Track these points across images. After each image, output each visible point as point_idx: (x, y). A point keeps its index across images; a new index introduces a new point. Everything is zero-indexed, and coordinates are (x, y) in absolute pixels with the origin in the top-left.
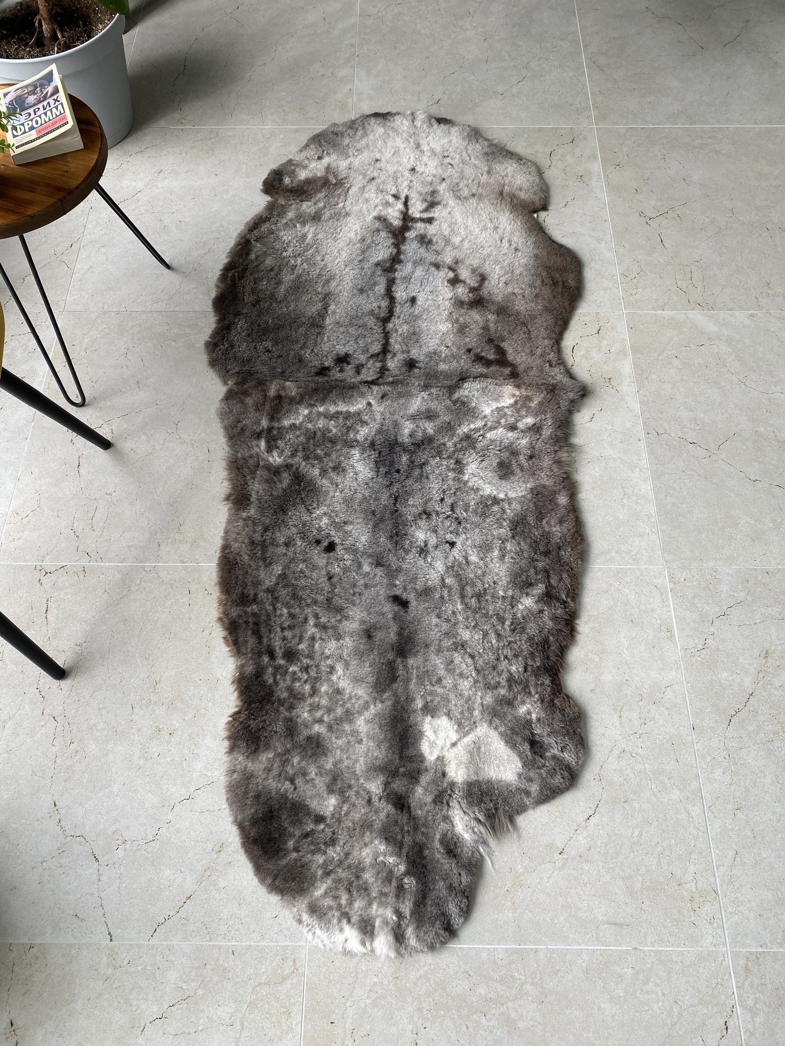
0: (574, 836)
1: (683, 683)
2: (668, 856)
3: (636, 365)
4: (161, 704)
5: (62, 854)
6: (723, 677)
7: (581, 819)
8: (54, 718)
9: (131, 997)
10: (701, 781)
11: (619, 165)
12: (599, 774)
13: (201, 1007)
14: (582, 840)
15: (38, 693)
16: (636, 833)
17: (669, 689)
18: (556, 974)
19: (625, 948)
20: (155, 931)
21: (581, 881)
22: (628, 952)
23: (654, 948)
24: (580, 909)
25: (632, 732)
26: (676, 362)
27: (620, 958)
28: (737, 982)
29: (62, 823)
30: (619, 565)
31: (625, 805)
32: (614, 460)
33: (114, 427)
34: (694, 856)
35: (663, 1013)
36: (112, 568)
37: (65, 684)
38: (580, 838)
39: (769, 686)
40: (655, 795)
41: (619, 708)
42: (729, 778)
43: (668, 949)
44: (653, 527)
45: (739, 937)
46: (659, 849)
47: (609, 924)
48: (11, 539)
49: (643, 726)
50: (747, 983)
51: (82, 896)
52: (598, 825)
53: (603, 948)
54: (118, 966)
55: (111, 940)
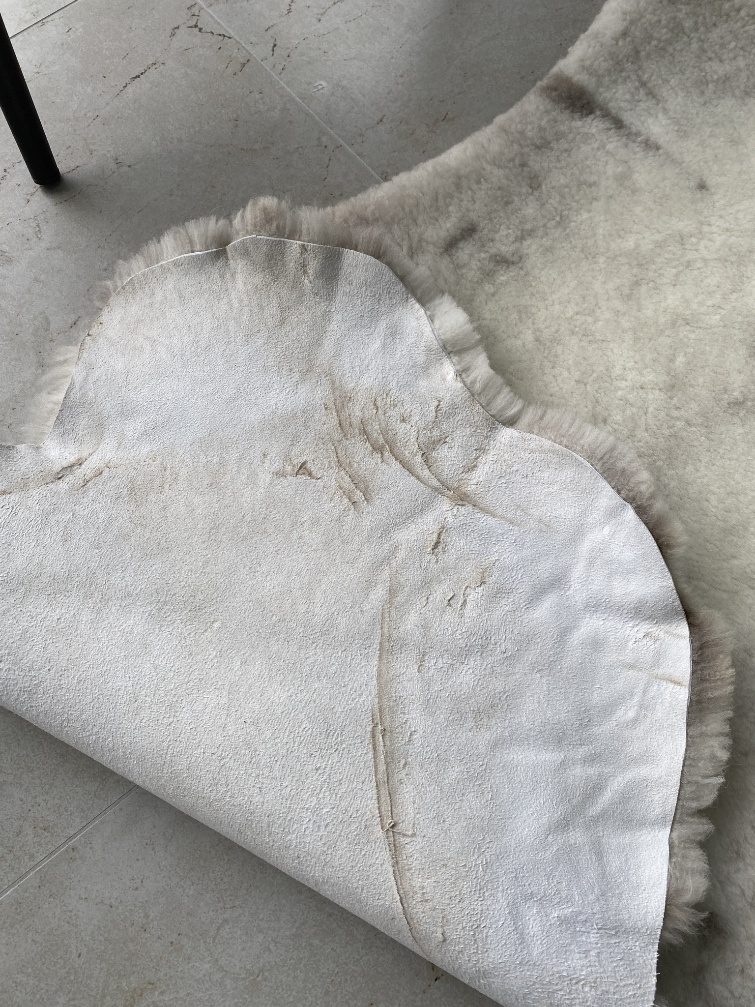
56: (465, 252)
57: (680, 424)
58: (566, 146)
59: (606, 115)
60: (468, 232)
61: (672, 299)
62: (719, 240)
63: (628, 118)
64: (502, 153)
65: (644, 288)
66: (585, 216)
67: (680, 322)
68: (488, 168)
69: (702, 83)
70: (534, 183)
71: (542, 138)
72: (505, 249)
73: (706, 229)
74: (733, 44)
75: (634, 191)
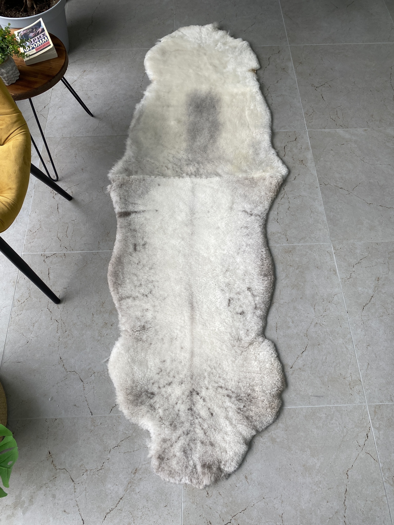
0: (297, 360)
1: (342, 293)
2: (339, 367)
3: (314, 154)
4: (106, 312)
5: (66, 379)
6: (359, 290)
7: (299, 353)
8: (57, 321)
9: (103, 438)
10: (352, 334)
11: (301, 63)
12: (306, 334)
13: (135, 441)
14: (300, 362)
15: (48, 310)
16: (324, 358)
17: (335, 296)
18: (292, 418)
19: (321, 406)
20: (112, 410)
21: (301, 379)
22: (323, 408)
23: (334, 405)
24: (301, 391)
25: (320, 315)
26: (332, 152)
27: (320, 410)
28: (371, 417)
29: (65, 366)
30: (311, 243)
31: (319, 346)
32: (306, 197)
33: (72, 190)
34: (350, 366)
35: (339, 432)
36: (78, 254)
37: (60, 306)
38: (299, 361)
39: (380, 293)
40: (331, 341)
41: (314, 305)
42: (364, 333)
43: (340, 405)
44: (325, 226)
45: (371, 399)
46: (335, 364)
47: (314, 396)
48: (29, 242)
49: (325, 312)
50: (375, 418)
51: (77, 397)
52: (307, 355)
53: (312, 406)
54: (96, 425)
55: (92, 415)
56: (138, 248)
57: (189, 243)
58: (133, 222)
59: (133, 212)
60: (135, 245)
61: (170, 229)
62: (167, 216)
63: (136, 210)
64: (126, 231)
65: (165, 231)
66: (147, 229)
67: (175, 231)
68: (127, 234)
69: (140, 196)
70: (135, 230)
71: (128, 224)
72: (143, 243)
73: (164, 216)
74: (137, 187)
75: (149, 219)
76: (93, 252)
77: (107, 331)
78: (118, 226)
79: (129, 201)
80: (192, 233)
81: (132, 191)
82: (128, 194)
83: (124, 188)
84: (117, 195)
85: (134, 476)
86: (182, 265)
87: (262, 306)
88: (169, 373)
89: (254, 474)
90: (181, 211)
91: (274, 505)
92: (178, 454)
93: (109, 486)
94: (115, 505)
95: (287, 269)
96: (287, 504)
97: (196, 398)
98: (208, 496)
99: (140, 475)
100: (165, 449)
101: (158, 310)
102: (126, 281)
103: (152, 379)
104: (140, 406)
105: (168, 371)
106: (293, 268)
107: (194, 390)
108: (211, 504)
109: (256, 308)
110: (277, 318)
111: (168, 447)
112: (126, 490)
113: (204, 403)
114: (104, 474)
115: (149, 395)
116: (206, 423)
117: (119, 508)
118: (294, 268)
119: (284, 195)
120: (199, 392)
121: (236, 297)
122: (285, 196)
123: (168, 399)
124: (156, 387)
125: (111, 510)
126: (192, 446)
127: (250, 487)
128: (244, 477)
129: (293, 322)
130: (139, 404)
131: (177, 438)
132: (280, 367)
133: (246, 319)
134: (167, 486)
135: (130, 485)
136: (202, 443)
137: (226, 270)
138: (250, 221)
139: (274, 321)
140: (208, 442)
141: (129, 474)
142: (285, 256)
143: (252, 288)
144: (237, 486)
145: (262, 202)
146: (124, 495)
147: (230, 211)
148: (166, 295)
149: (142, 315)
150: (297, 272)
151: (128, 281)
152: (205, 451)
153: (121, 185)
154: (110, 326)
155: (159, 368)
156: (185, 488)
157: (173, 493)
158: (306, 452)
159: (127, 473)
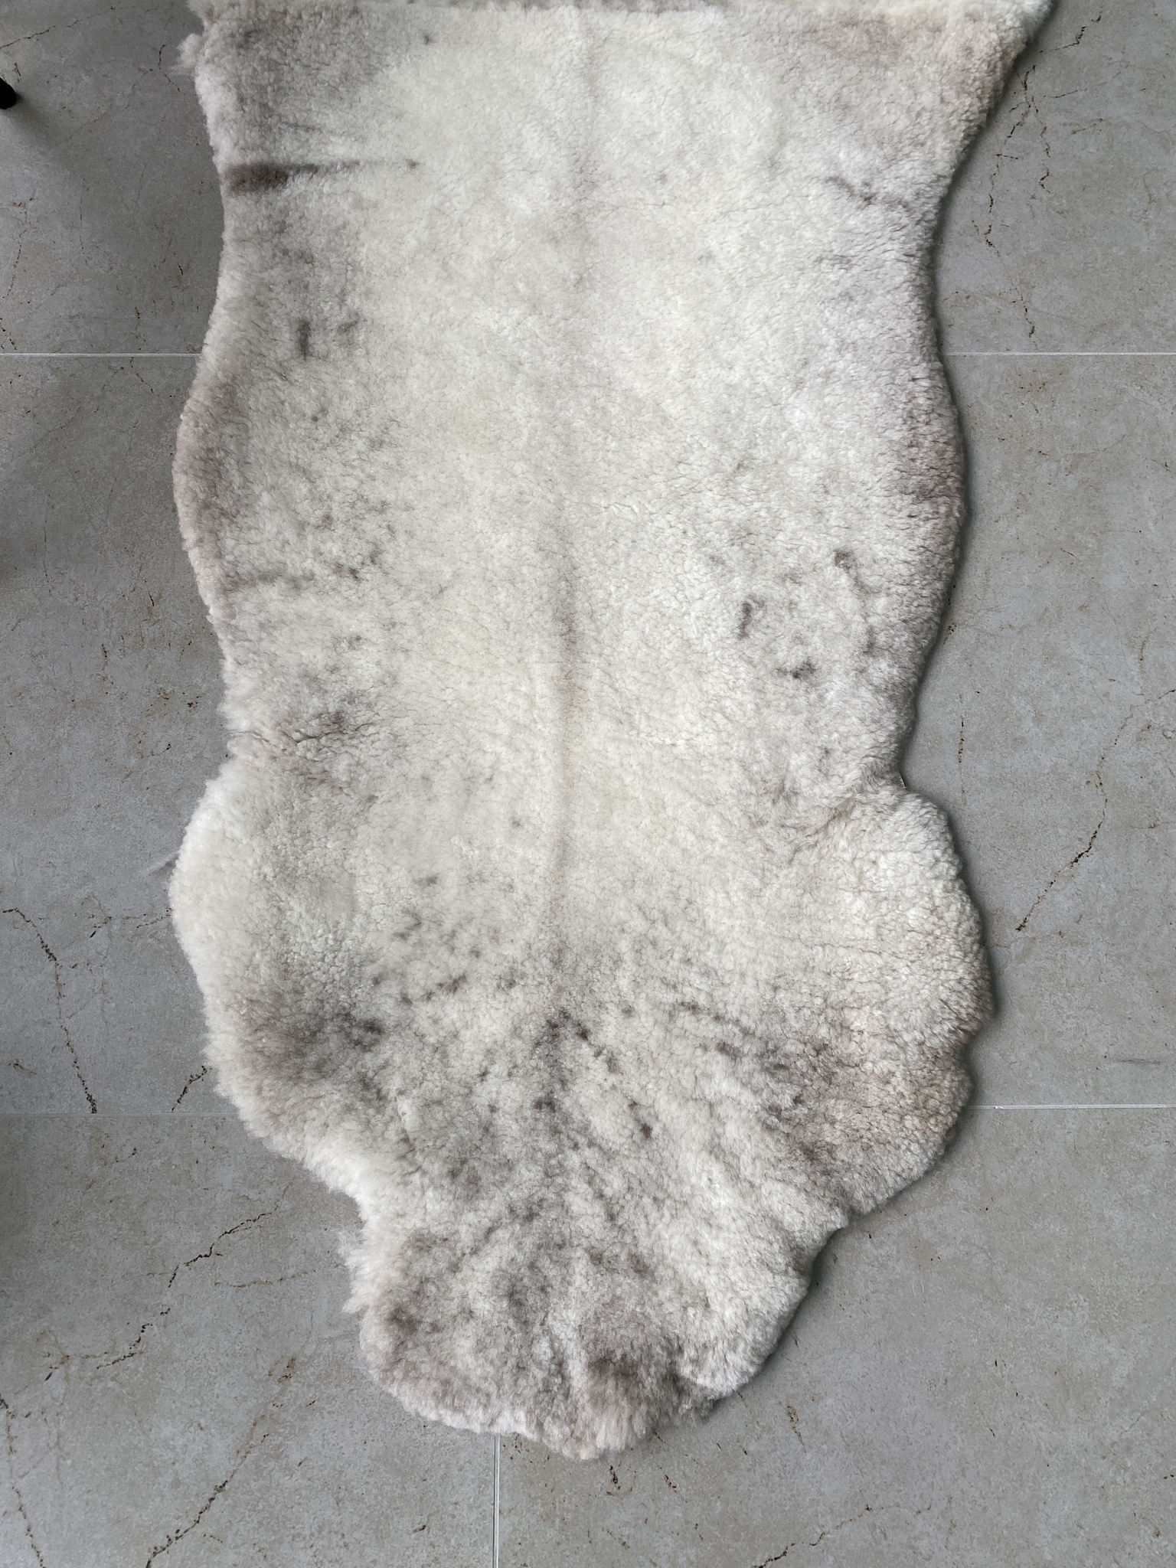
0: (1048, 895)
4: (166, 644)
7: (1061, 862)
9: (144, 1218)
12: (1098, 773)
13: (291, 1233)
14: (1063, 902)
18: (1013, 1158)
19: (1150, 1106)
20: (185, 1091)
21: (1063, 981)
22: (1158, 1114)
24: (1060, 1034)
25: (1165, 689)
27: (1142, 1125)
30: (1140, 350)
31: (1152, 832)
32: (1128, 126)
33: (19, 58)
36: (39, 364)
38: (1060, 898)
41: (1139, 641)
47: (1118, 1061)
51: (25, 1027)
52: (1097, 872)
53: (1107, 1106)
54: (112, 1158)
55: (94, 1111)
56: (317, 341)
57: (562, 324)
58: (297, 215)
59: (298, 169)
60: (304, 329)
61: (476, 254)
62: (461, 190)
63: (312, 159)
64: (262, 257)
65: (452, 263)
66: (364, 250)
67: (496, 263)
68: (266, 275)
69: (333, 92)
70: (306, 257)
71: (276, 223)
72: (342, 317)
73: (446, 191)
74: (323, 46)
75: (375, 206)
76: (109, 360)
77: (170, 732)
78: (227, 236)
79: (280, 116)
80: (580, 281)
81: (297, 68)
82: (278, 80)
83: (258, 50)
84: (224, 85)
85: (282, 1393)
86: (525, 432)
87: (903, 640)
88: (453, 934)
89: (830, 1401)
90: (530, 171)
91: (915, 1539)
92: (483, 1307)
93: (167, 1431)
94: (192, 1518)
95: (1025, 467)
96: (972, 1538)
97: (576, 1053)
98: (613, 1488)
99: (309, 1386)
100: (425, 1280)
101: (407, 646)
102: (258, 497)
103: (373, 962)
104: (311, 1083)
105: (448, 926)
106: (1054, 466)
107: (565, 1015)
108: (627, 1524)
109: (870, 649)
110: (968, 698)
111: (440, 1276)
112: (243, 1454)
113: (613, 1079)
114: (144, 1376)
115: (356, 1033)
116: (616, 1169)
117: (211, 1531)
118: (1059, 468)
119: (1025, 115)
120: (589, 1026)
121: (778, 593)
122: (1031, 119)
123: (445, 1055)
124: (390, 996)
125: (173, 1535)
126: (551, 1271)
127: (808, 1456)
128: (781, 1413)
129: (1039, 718)
130: (306, 1075)
131: (481, 1234)
132: (972, 923)
133: (821, 697)
134: (429, 1439)
135: (260, 1431)
136: (597, 1259)
137: (739, 466)
138: (862, 228)
139: (951, 712)
140: (623, 1257)
141: (260, 1381)
142: (1016, 408)
143: (857, 553)
144: (751, 1448)
145: (922, 138)
146: (235, 1472)
147: (765, 175)
148: (447, 572)
149: (331, 663)
150: (1071, 482)
151: (266, 498)
152: (607, 1299)
153: (248, 35)
154: (184, 710)
155: (406, 912)
156: (512, 1451)
157: (455, 1472)
158: (1071, 1309)
159: (251, 1375)
